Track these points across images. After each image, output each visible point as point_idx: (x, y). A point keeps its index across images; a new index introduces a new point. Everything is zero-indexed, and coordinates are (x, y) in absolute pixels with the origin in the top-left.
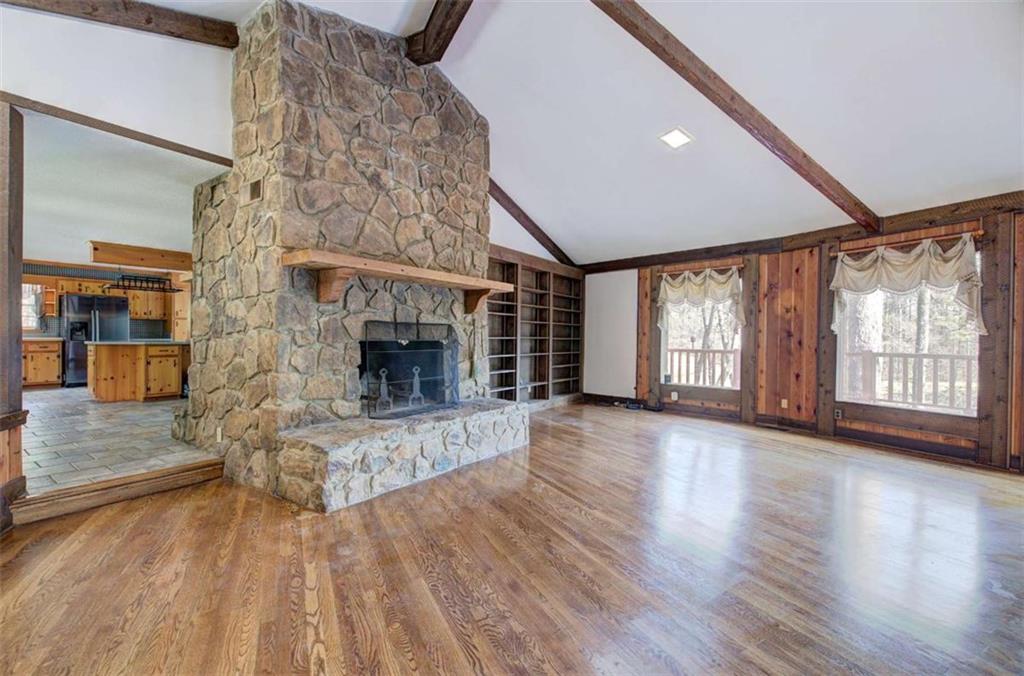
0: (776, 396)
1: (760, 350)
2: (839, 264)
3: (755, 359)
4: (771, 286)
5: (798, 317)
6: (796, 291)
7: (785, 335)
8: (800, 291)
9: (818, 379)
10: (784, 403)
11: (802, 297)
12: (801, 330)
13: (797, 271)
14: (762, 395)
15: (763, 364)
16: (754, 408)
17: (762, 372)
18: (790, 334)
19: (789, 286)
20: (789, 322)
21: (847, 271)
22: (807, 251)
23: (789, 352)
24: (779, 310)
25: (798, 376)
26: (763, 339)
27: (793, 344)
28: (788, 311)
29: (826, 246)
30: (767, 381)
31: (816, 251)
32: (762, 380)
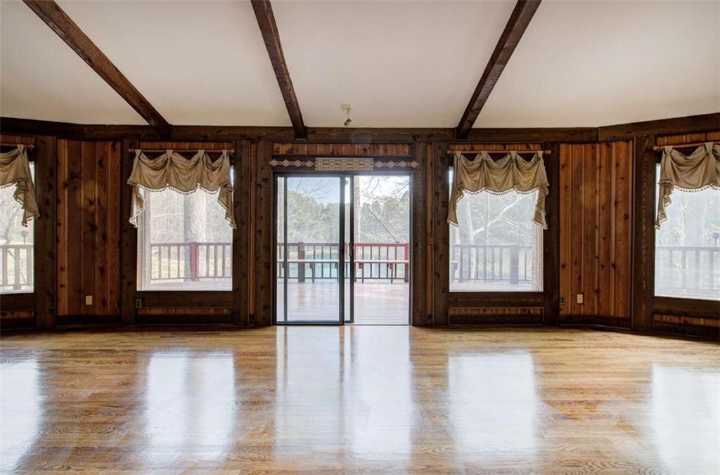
0: (79, 293)
1: (60, 245)
2: (136, 160)
3: (53, 256)
4: (74, 176)
5: (103, 210)
6: (100, 183)
7: (89, 228)
8: (103, 185)
9: (121, 271)
10: (89, 300)
11: (105, 189)
12: (104, 222)
13: (100, 162)
14: (64, 294)
15: (64, 260)
16: (54, 311)
17: (62, 269)
18: (93, 228)
19: (93, 178)
20: (93, 214)
21: (143, 168)
22: (110, 144)
23: (94, 247)
24: (82, 202)
25: (102, 270)
26: (64, 233)
27: (98, 239)
28: (91, 203)
29: (127, 142)
30: (69, 280)
31: (118, 146)
32: (64, 278)
